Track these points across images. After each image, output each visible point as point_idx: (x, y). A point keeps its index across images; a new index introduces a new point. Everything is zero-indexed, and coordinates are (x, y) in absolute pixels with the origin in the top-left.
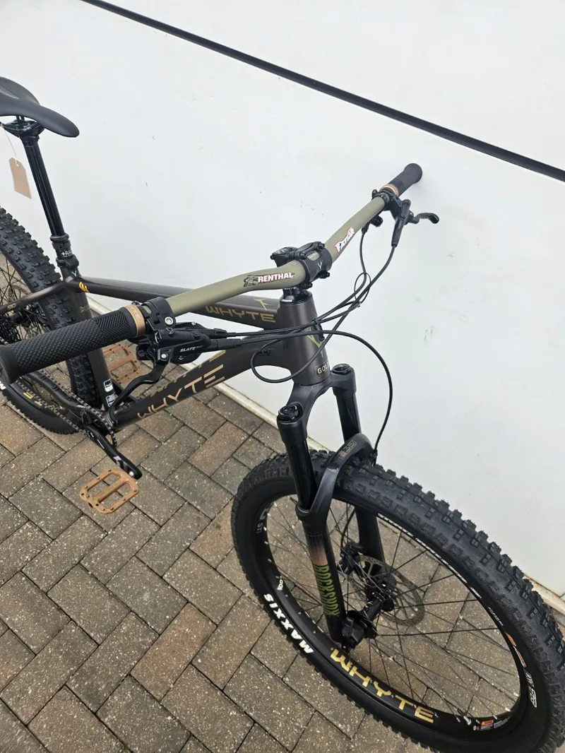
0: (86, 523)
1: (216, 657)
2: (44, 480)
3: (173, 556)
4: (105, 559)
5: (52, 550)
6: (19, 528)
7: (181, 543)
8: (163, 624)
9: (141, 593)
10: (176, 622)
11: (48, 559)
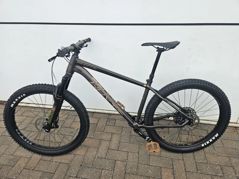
0: (119, 162)
1: (179, 176)
2: (98, 157)
3: (148, 159)
4: (131, 168)
5: (116, 173)
6: (102, 172)
7: (147, 154)
8: (160, 175)
9: (148, 171)
10: (162, 173)
11: (116, 176)
